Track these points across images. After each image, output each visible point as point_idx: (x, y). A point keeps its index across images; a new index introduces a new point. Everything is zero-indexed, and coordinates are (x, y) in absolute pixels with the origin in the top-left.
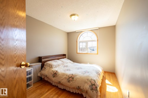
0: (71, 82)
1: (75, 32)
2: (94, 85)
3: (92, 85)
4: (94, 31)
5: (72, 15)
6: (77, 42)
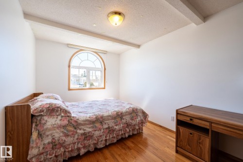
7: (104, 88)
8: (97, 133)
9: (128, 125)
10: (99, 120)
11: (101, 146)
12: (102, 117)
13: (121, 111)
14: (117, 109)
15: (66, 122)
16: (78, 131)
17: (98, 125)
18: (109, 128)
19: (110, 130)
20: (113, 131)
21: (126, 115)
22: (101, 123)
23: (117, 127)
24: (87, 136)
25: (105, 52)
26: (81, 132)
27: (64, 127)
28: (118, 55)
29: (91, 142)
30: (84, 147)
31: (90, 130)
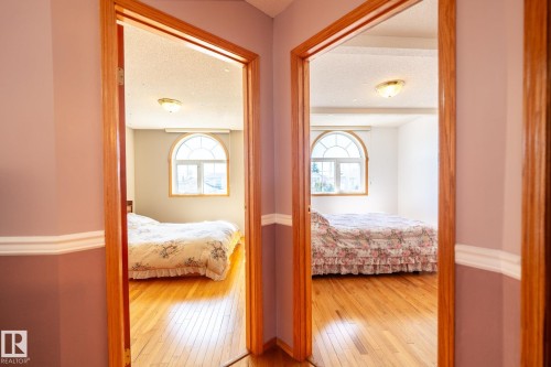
0: (171, 256)
1: (163, 131)
2: (220, 249)
3: (216, 250)
4: (221, 137)
5: (163, 100)
6: (169, 161)
7: (366, 194)
8: (362, 253)
9: (413, 253)
10: (364, 237)
11: (367, 271)
12: (369, 233)
13: (400, 229)
14: (392, 226)
15: (324, 231)
16: (339, 244)
17: (363, 242)
18: (379, 249)
19: (382, 254)
20: (387, 256)
21: (409, 236)
22: (368, 240)
23: (393, 252)
24: (349, 254)
25: (367, 129)
26: (343, 246)
27: (323, 235)
28: (396, 129)
29: (355, 262)
30: (346, 266)
31: (353, 246)
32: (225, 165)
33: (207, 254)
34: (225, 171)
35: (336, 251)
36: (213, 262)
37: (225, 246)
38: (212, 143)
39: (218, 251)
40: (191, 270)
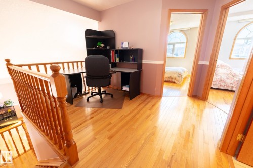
4: (185, 32)
16: (235, 78)
27: (227, 74)
32: (185, 44)
33: (176, 76)
34: (185, 46)
35: (233, 81)
36: (178, 78)
37: (182, 74)
38: (181, 35)
39: (180, 75)
40: (170, 80)
